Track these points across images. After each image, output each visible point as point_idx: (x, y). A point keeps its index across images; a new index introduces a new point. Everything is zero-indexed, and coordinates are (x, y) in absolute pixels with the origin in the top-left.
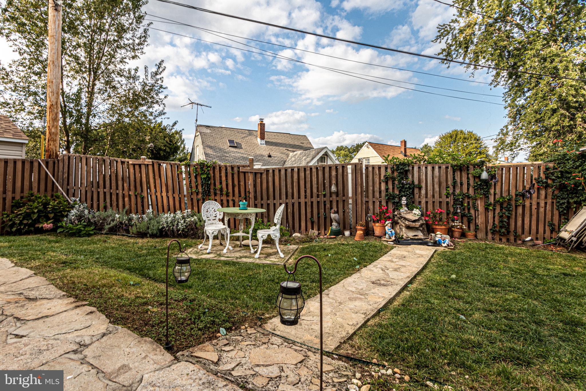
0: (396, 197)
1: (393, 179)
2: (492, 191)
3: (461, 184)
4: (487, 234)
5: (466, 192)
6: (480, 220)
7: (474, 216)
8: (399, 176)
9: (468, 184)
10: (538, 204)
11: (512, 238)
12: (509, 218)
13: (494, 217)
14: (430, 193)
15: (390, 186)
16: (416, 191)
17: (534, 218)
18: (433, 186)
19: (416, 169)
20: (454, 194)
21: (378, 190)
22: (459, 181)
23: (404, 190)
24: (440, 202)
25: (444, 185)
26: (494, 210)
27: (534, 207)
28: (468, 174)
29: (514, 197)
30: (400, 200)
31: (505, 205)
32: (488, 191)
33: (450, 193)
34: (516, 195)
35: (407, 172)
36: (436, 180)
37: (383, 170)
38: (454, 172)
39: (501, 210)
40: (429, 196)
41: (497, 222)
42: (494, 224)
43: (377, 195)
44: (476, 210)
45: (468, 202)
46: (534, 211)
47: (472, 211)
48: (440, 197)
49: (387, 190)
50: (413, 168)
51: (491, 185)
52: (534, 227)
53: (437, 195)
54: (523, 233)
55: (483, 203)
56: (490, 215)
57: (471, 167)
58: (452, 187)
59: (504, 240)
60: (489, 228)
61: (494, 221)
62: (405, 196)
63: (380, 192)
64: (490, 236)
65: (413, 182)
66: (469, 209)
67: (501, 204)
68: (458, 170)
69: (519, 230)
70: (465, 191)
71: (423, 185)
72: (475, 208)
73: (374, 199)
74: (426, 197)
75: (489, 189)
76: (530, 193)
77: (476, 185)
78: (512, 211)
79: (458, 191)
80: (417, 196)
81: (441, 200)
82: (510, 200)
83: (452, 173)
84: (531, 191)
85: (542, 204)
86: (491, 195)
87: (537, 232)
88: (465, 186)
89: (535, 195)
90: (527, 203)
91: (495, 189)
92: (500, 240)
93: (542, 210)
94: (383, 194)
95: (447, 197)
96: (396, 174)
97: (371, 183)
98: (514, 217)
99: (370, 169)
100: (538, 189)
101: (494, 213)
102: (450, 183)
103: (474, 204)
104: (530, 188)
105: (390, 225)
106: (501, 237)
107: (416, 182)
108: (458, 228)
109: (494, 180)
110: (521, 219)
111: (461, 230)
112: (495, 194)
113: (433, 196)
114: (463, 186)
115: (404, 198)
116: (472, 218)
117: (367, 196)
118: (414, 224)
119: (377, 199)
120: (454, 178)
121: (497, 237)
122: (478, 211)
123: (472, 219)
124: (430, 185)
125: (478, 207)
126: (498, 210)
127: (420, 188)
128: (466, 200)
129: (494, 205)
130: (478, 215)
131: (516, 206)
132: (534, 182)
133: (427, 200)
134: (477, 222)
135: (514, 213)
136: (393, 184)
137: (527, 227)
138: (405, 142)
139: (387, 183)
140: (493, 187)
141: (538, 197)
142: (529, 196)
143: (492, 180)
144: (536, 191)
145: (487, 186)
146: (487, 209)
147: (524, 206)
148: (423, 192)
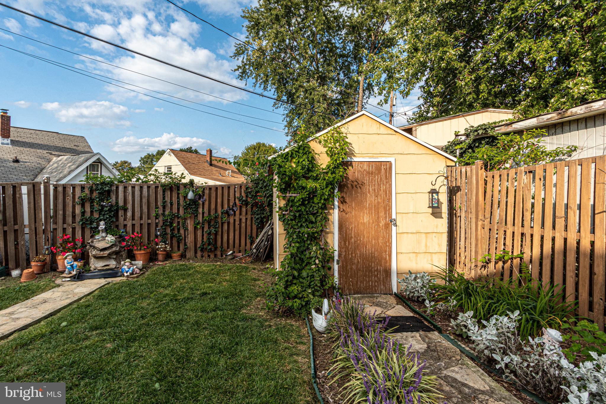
0: (94, 222)
1: (92, 201)
2: (200, 210)
3: (171, 204)
4: (196, 252)
5: (176, 212)
6: (190, 239)
7: (183, 236)
8: (99, 198)
9: (178, 204)
10: (240, 220)
11: (219, 253)
12: (216, 234)
13: (203, 235)
14: (137, 214)
15: (88, 209)
16: (121, 213)
17: (237, 233)
18: (141, 206)
19: (121, 189)
20: (163, 215)
21: (71, 214)
22: (169, 201)
23: (103, 213)
24: (149, 224)
25: (153, 205)
26: (203, 228)
27: (237, 223)
28: (178, 194)
29: (220, 214)
30: (98, 225)
31: (212, 224)
32: (197, 210)
33: (160, 214)
34: (222, 213)
35: (109, 192)
36: (145, 201)
37: (78, 190)
38: (164, 192)
39: (209, 228)
40: (136, 218)
41: (205, 240)
42: (203, 242)
43: (69, 220)
44: (186, 229)
45: (178, 222)
46: (237, 226)
47: (182, 231)
48: (149, 218)
49: (83, 213)
50: (117, 187)
51: (199, 205)
52: (237, 241)
53: (145, 216)
54: (228, 247)
55: (192, 222)
56: (199, 233)
57: (181, 186)
58: (162, 208)
59: (212, 256)
60: (198, 246)
61: (203, 238)
62: (104, 220)
63: (74, 217)
64: (199, 254)
65: (117, 203)
66: (179, 230)
67: (209, 222)
68: (168, 189)
69: (225, 245)
70: (175, 210)
71: (130, 206)
72: (184, 227)
73: (65, 226)
74: (133, 219)
75: (198, 208)
76: (233, 210)
77: (185, 204)
78: (218, 227)
79: (167, 213)
80: (121, 219)
81: (150, 221)
82: (216, 217)
83: (161, 193)
84: (234, 208)
85: (244, 220)
86: (199, 213)
87: (240, 246)
88: (175, 207)
89: (238, 213)
90: (232, 221)
91: (203, 208)
92: (209, 256)
93: (243, 225)
94: (78, 219)
95: (156, 218)
96: (95, 194)
97: (60, 206)
98: (220, 233)
99: (60, 189)
100: (241, 207)
101: (203, 232)
102: (160, 204)
103: (184, 223)
104: (233, 206)
105: (70, 257)
106: (210, 254)
107: (121, 203)
108: (162, 251)
109: (202, 200)
110: (226, 235)
111: (164, 253)
112: (203, 213)
113: (141, 218)
114: (174, 206)
115: (102, 223)
116: (181, 238)
117: (55, 223)
118: (102, 253)
119: (70, 225)
120: (164, 198)
121: (206, 254)
122: (188, 230)
123: (181, 240)
124: (138, 206)
125: (187, 226)
126: (206, 229)
127: (126, 210)
128: (176, 220)
129: (203, 223)
130: (188, 235)
131: (222, 224)
132: (237, 201)
133: (134, 222)
134: (186, 241)
135: (220, 230)
136: (92, 207)
137: (231, 241)
138: (211, 151)
139: (83, 205)
140: (201, 206)
141: (240, 214)
142: (233, 213)
143: (199, 199)
144: (239, 208)
145: (195, 205)
146: (195, 228)
147: (229, 223)
148: (129, 214)
